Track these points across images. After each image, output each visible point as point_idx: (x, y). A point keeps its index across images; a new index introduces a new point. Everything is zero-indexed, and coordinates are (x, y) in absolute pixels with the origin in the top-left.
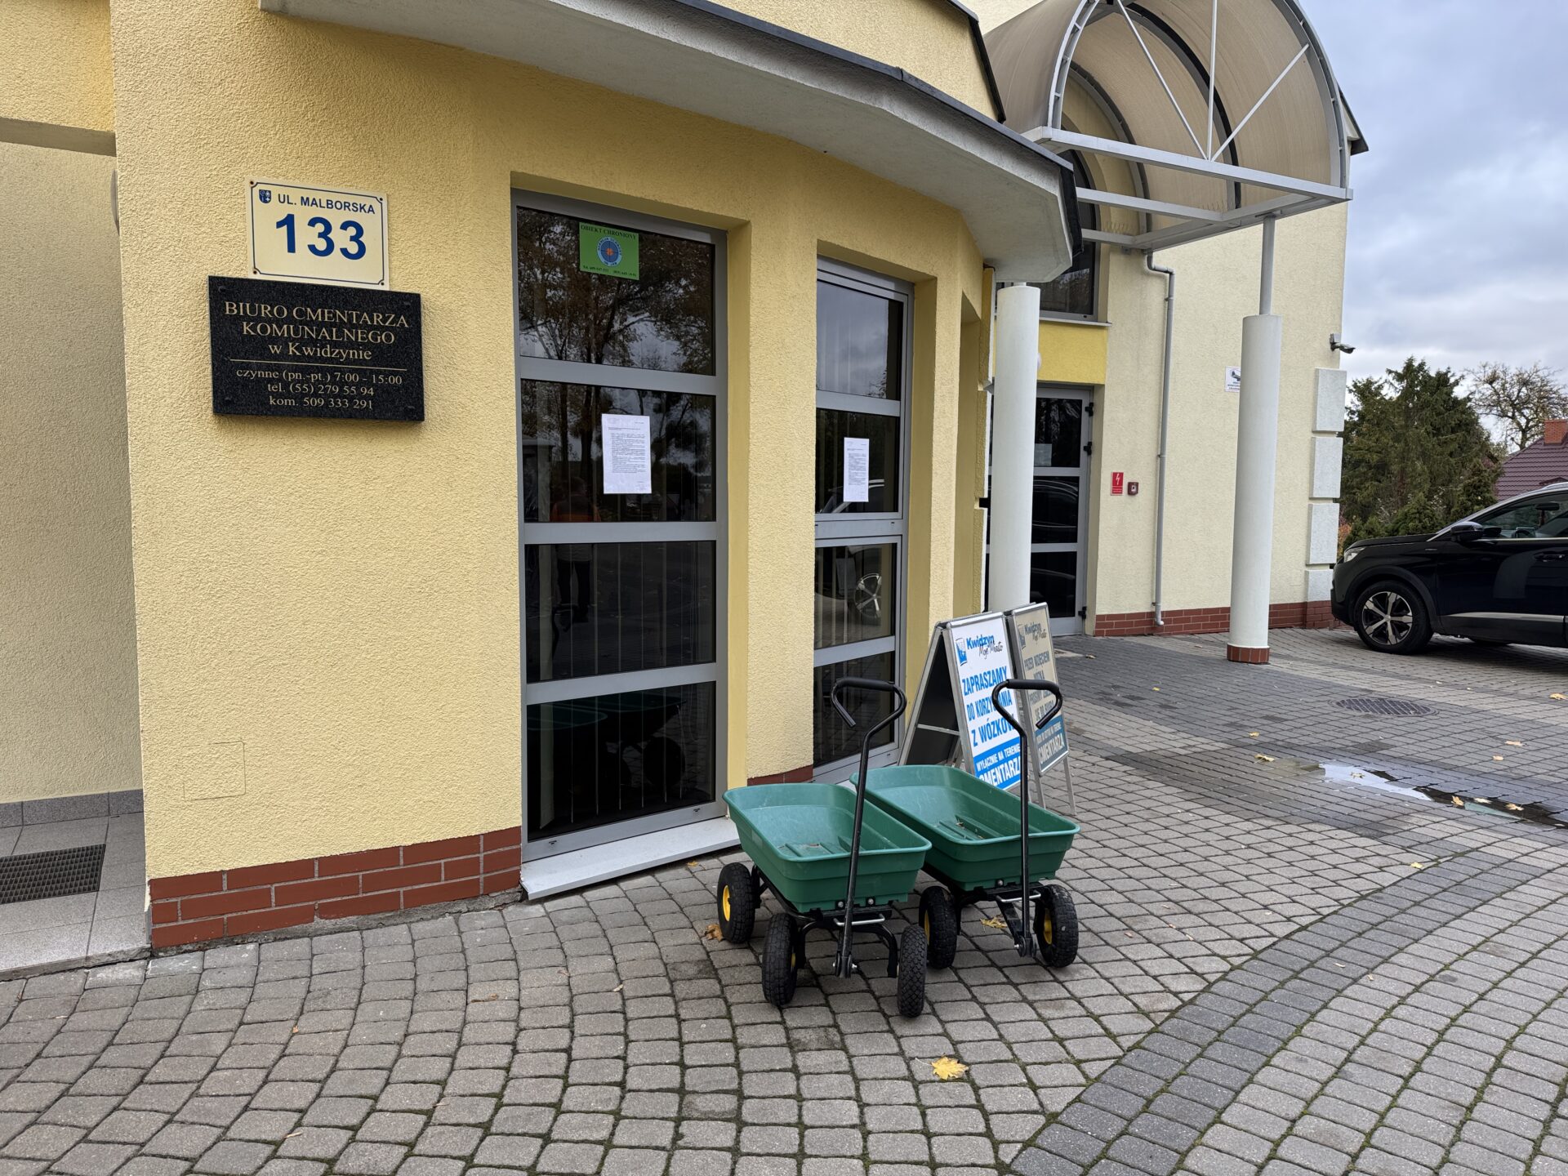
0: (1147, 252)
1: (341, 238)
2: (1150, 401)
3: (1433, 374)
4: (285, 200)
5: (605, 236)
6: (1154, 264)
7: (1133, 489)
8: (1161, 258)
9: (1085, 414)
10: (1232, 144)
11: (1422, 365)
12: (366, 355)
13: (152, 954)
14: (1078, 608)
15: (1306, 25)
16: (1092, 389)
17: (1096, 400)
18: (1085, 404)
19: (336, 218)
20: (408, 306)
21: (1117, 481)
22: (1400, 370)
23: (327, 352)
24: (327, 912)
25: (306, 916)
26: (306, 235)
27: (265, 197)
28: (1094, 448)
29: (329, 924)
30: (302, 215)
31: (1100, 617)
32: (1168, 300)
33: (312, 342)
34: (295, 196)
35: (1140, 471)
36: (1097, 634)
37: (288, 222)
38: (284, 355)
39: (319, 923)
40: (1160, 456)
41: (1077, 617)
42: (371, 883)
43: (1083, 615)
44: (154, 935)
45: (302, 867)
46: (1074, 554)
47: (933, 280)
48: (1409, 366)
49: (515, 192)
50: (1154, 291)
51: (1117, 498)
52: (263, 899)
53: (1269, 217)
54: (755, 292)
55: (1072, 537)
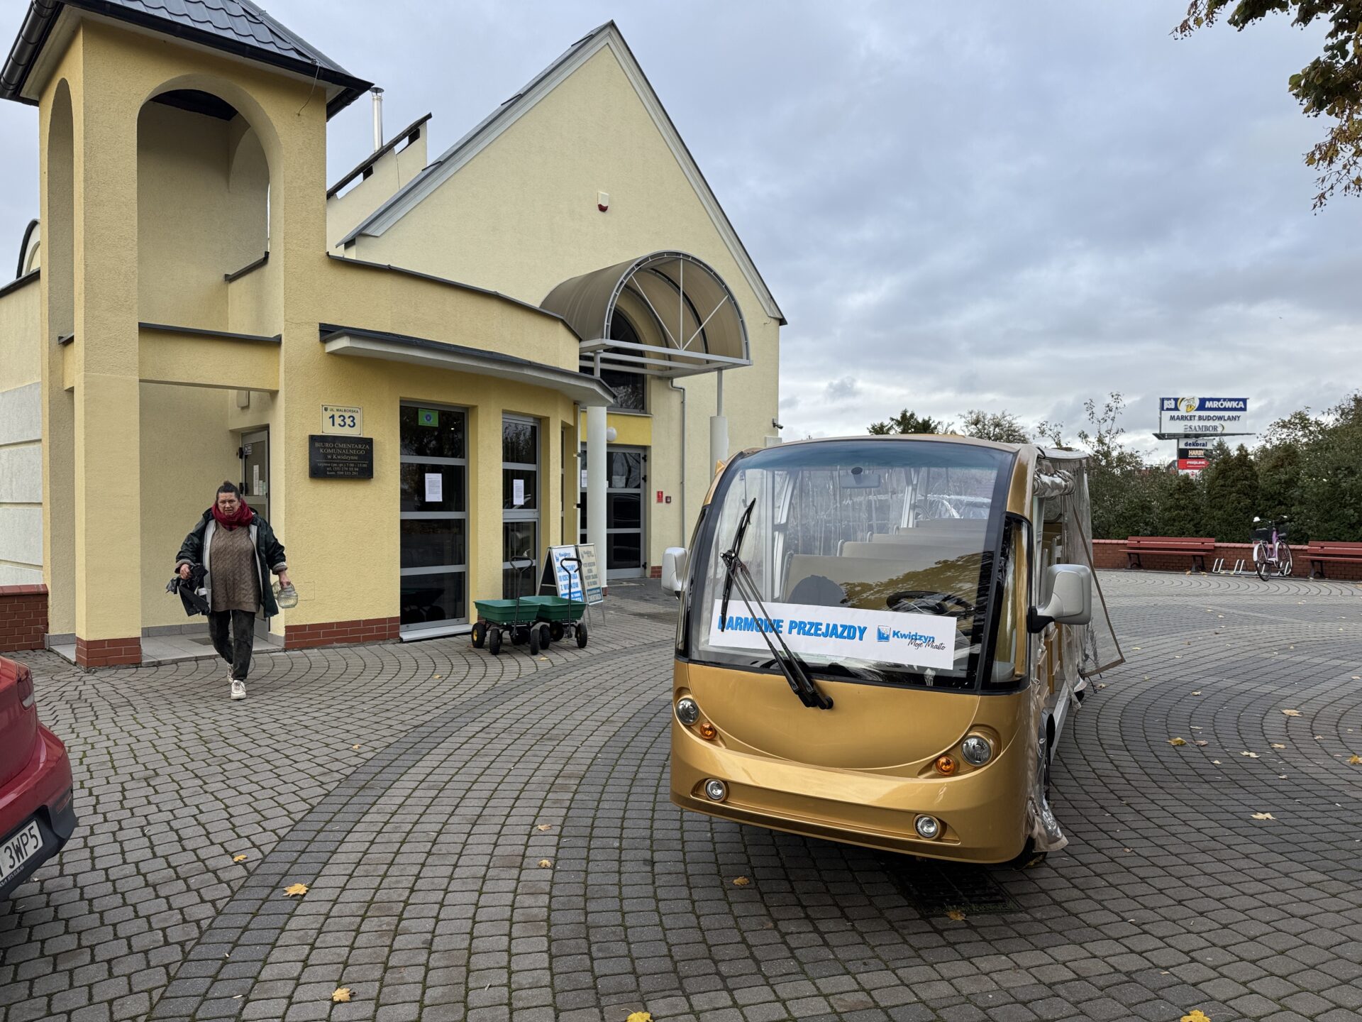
0: (671, 379)
1: (348, 421)
2: (677, 454)
3: (920, 421)
4: (332, 410)
5: (427, 413)
6: (674, 384)
7: (668, 500)
8: (678, 382)
9: (642, 461)
10: (703, 330)
11: (912, 415)
12: (356, 458)
13: (285, 650)
14: (642, 563)
15: (726, 287)
16: (645, 448)
17: (648, 453)
18: (642, 456)
19: (347, 415)
20: (369, 442)
21: (660, 495)
22: (899, 419)
23: (344, 457)
24: (338, 641)
25: (331, 642)
26: (338, 421)
27: (326, 409)
28: (648, 478)
29: (338, 645)
30: (337, 414)
31: (653, 568)
32: (683, 402)
33: (340, 454)
34: (335, 409)
35: (672, 491)
36: (652, 576)
37: (333, 417)
38: (332, 459)
39: (335, 644)
40: (682, 483)
41: (642, 568)
42: (352, 632)
43: (645, 566)
44: (286, 644)
45: (331, 625)
46: (639, 534)
47: (548, 418)
48: (904, 416)
49: (401, 401)
50: (675, 398)
51: (660, 504)
52: (318, 635)
53: (720, 370)
54: (480, 430)
55: (638, 525)
